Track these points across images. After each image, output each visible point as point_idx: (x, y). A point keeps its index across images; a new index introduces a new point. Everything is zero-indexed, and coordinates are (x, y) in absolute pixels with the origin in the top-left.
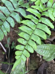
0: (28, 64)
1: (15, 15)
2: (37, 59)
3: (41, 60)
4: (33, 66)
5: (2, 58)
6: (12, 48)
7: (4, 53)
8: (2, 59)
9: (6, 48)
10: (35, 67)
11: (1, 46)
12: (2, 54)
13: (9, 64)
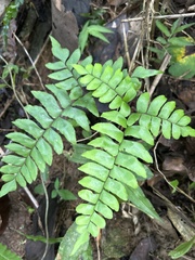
0: (100, 242)
1: (65, 126)
2: (127, 225)
3: (137, 230)
4: (116, 246)
5: (25, 224)
6: (54, 196)
7: (31, 210)
8: (26, 227)
9: (36, 196)
10: (121, 250)
11: (24, 191)
12: (27, 212)
13: (47, 241)
